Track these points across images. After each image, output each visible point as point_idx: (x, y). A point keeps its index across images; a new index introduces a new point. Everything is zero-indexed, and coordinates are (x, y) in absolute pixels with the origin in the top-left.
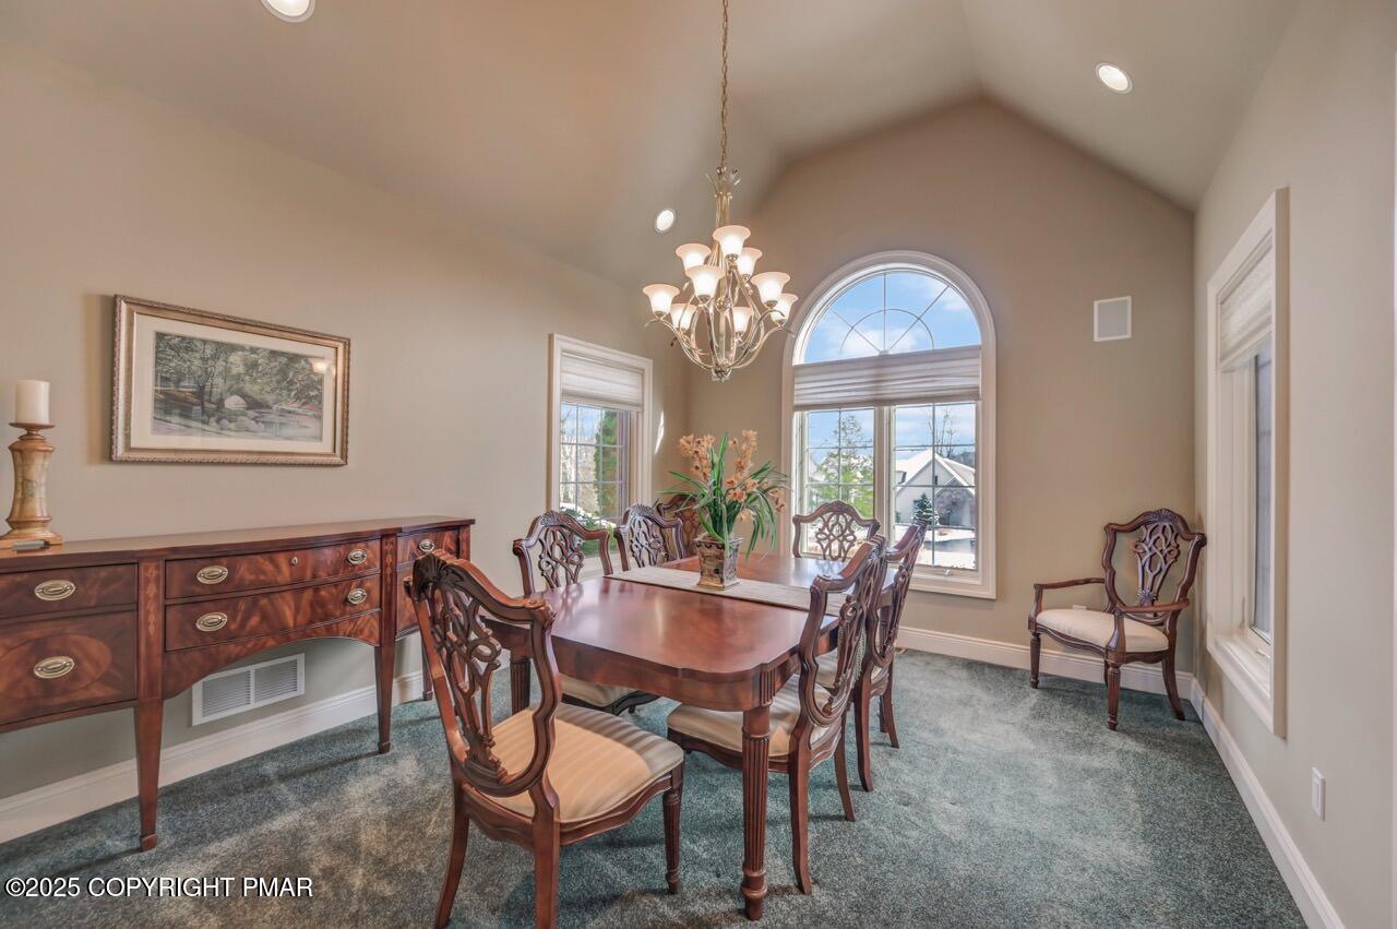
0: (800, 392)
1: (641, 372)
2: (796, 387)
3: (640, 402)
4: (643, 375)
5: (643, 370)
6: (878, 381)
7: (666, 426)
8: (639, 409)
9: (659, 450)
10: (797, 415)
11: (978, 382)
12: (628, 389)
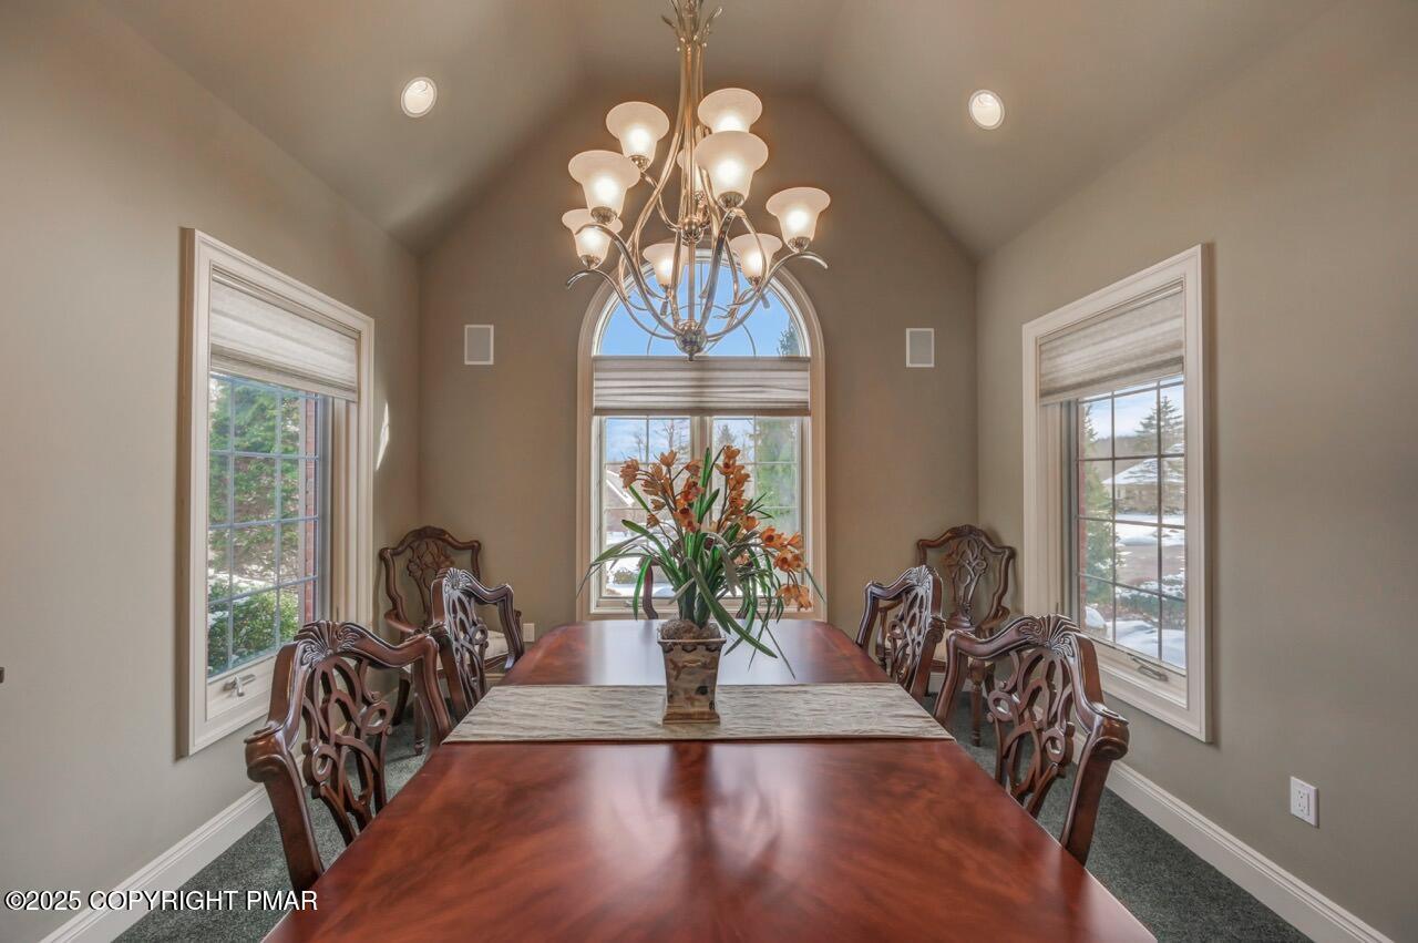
0: (600, 391)
1: (356, 337)
2: (596, 384)
3: (355, 385)
4: (358, 341)
5: (359, 333)
6: (701, 385)
7: (392, 426)
8: (352, 397)
9: (381, 466)
10: (596, 419)
11: (806, 396)
12: (335, 361)
